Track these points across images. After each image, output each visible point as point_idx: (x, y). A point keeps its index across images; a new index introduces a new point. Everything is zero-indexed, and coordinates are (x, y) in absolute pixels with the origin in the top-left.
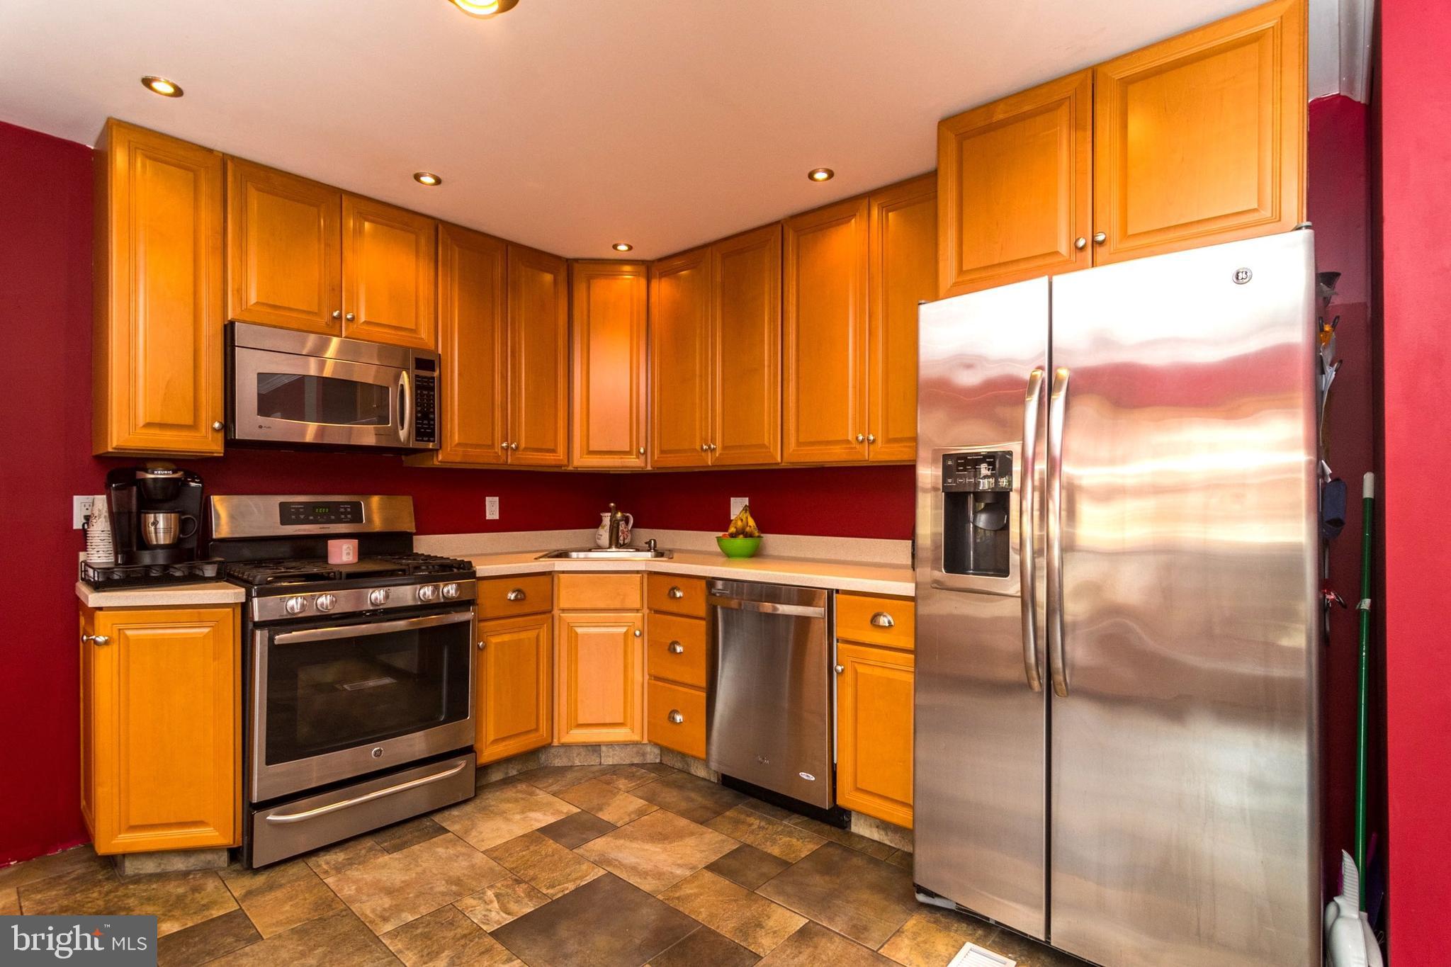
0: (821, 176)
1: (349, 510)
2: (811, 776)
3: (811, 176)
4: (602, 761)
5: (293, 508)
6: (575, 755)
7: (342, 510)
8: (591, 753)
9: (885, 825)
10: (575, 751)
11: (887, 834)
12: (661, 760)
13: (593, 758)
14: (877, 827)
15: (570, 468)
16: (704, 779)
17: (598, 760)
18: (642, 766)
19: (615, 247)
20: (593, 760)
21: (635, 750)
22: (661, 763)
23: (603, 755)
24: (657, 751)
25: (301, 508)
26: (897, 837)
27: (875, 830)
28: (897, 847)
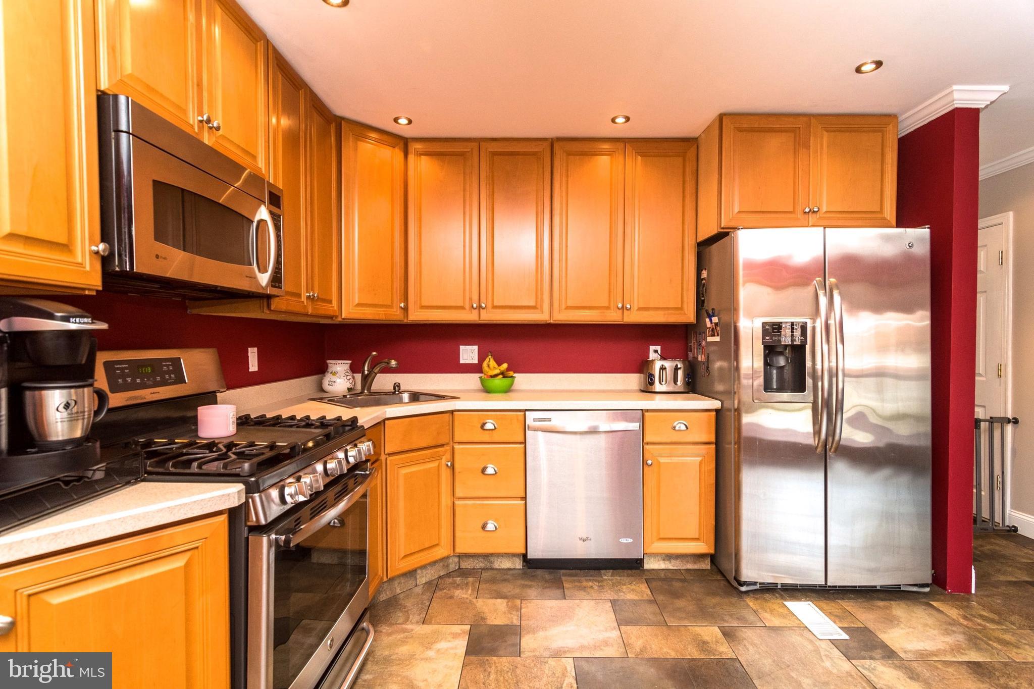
0: (620, 120)
1: (171, 368)
2: (629, 539)
3: (613, 121)
4: (418, 583)
5: (118, 369)
6: (396, 585)
7: (165, 368)
8: (409, 579)
9: (669, 557)
10: (396, 582)
11: (670, 562)
12: (459, 566)
13: (411, 582)
14: (664, 560)
15: (339, 319)
16: (509, 569)
17: (414, 584)
18: (449, 575)
19: (396, 120)
20: (411, 583)
21: (441, 564)
22: (459, 568)
23: (418, 577)
24: (456, 560)
25: (126, 368)
26: (677, 562)
27: (661, 562)
28: (679, 568)
